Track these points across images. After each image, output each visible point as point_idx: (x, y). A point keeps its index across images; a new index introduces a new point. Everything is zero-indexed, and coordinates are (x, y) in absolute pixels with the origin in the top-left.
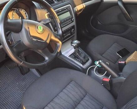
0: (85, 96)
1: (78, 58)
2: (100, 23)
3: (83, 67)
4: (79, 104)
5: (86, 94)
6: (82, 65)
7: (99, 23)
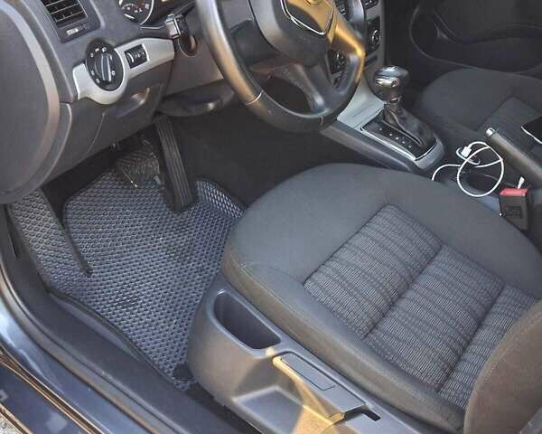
0: (439, 250)
1: (396, 133)
2: (445, 36)
3: (417, 163)
4: (421, 273)
5: (441, 247)
6: (412, 158)
7: (440, 34)
